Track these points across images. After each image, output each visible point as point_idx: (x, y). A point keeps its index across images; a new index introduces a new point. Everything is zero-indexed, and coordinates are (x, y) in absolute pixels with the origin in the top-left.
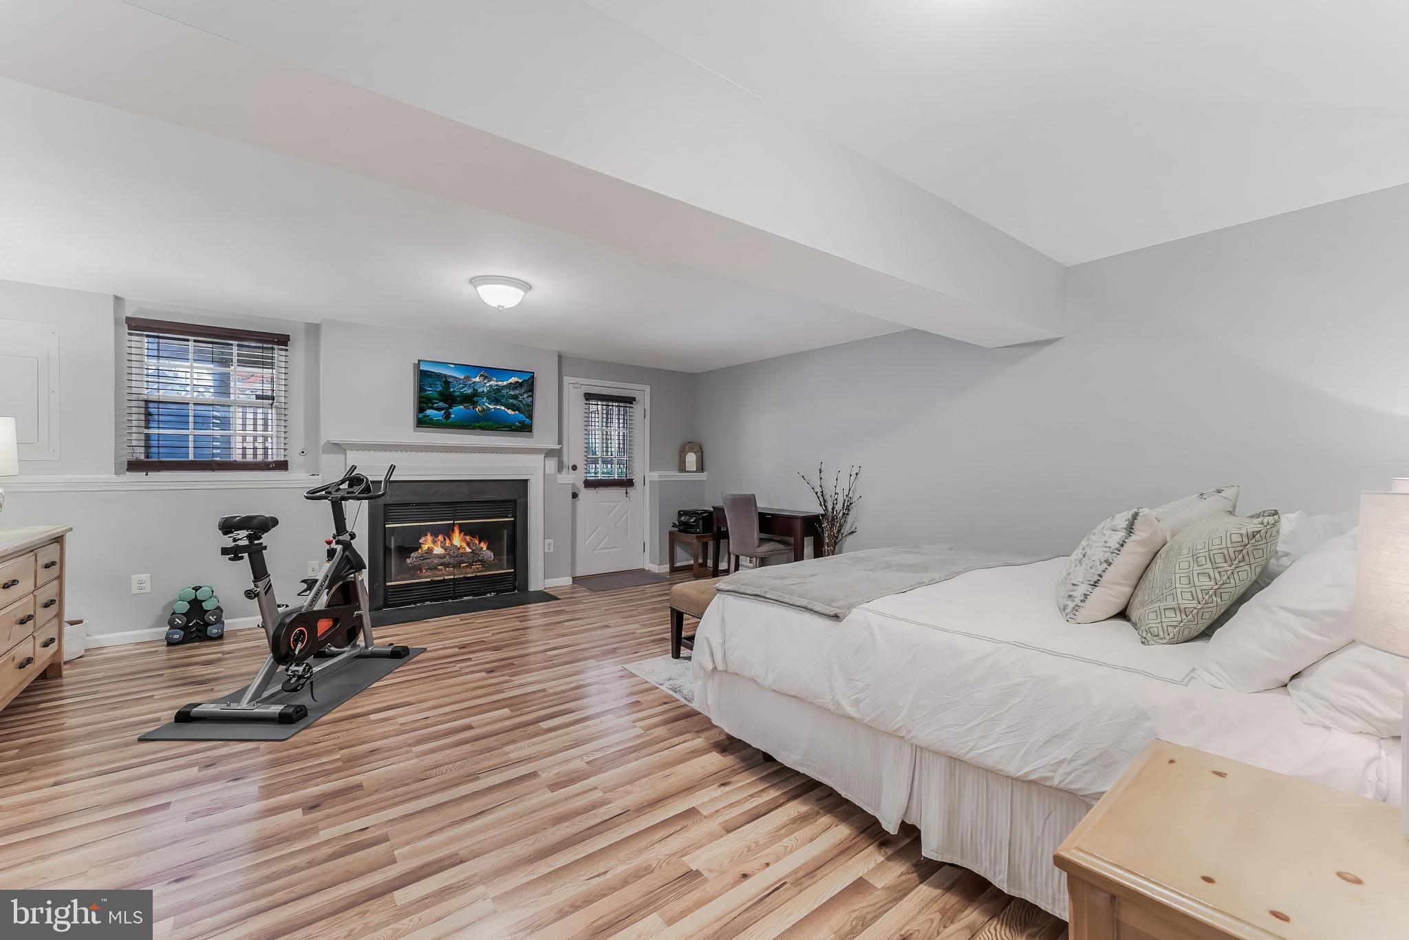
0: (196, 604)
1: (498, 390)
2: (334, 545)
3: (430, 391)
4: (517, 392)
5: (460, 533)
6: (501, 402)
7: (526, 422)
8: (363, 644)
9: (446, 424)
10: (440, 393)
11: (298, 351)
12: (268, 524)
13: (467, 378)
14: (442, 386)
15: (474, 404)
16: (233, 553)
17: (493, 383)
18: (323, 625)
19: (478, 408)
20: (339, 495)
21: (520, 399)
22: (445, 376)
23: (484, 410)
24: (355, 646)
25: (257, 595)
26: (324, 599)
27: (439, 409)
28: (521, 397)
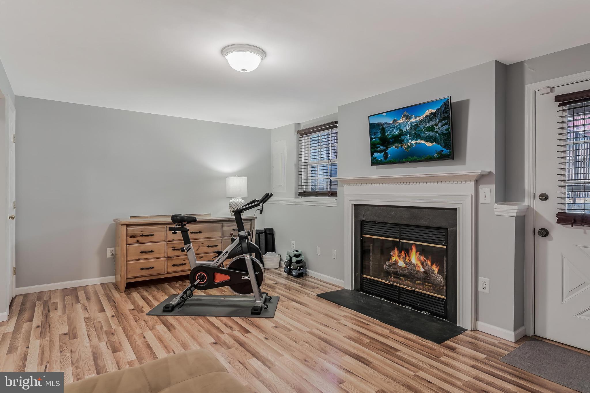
1: (417, 125)
3: (374, 138)
4: (432, 123)
5: (416, 252)
6: (420, 136)
7: (443, 153)
9: (386, 162)
10: (380, 139)
13: (395, 121)
14: (380, 133)
15: (401, 142)
17: (412, 120)
19: (405, 146)
21: (436, 130)
22: (382, 124)
23: (408, 146)
27: (380, 152)
28: (436, 127)
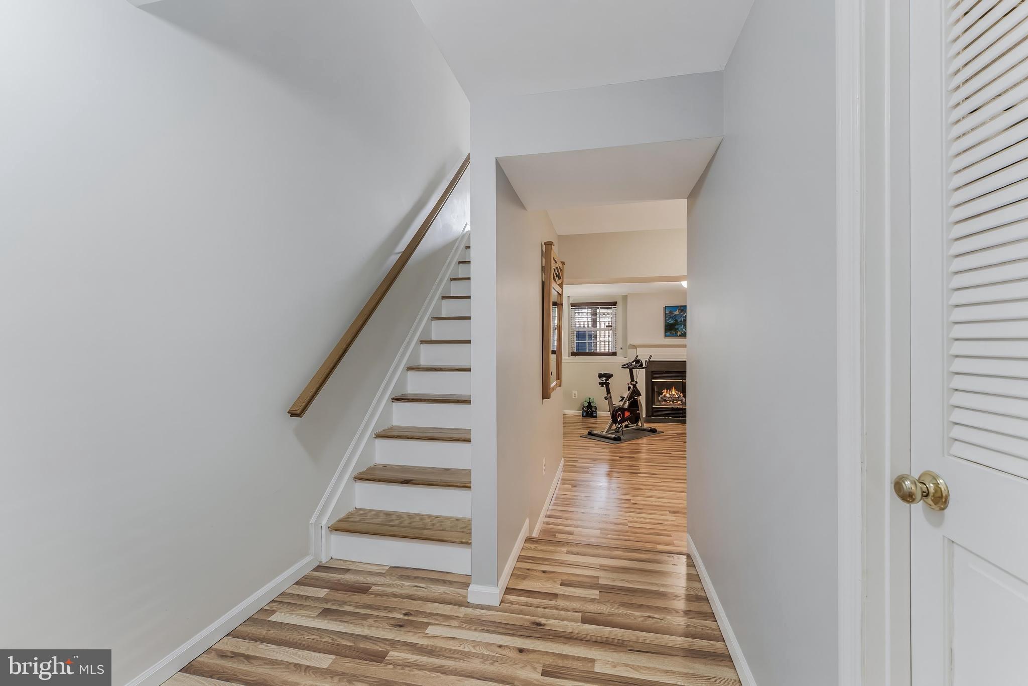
0: (589, 403)
2: (630, 385)
8: (640, 425)
11: (620, 306)
12: (610, 376)
16: (601, 384)
18: (627, 414)
20: (632, 367)
24: (637, 425)
25: (608, 399)
26: (627, 404)
